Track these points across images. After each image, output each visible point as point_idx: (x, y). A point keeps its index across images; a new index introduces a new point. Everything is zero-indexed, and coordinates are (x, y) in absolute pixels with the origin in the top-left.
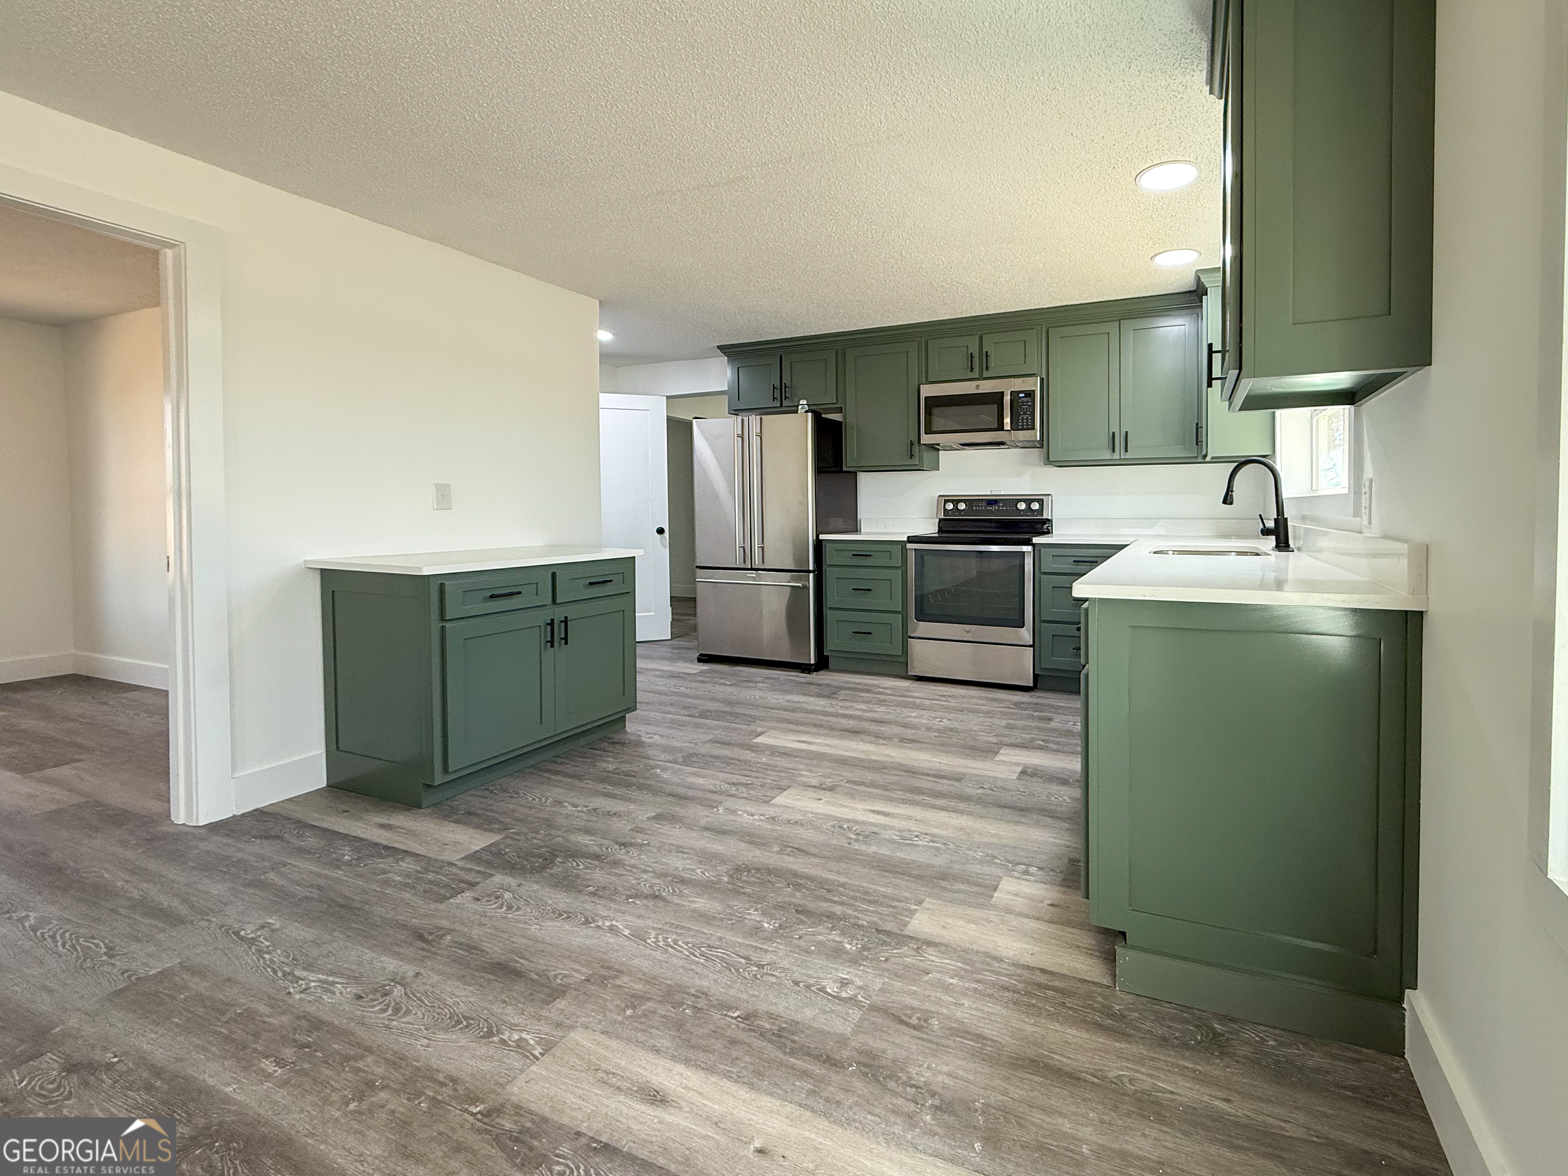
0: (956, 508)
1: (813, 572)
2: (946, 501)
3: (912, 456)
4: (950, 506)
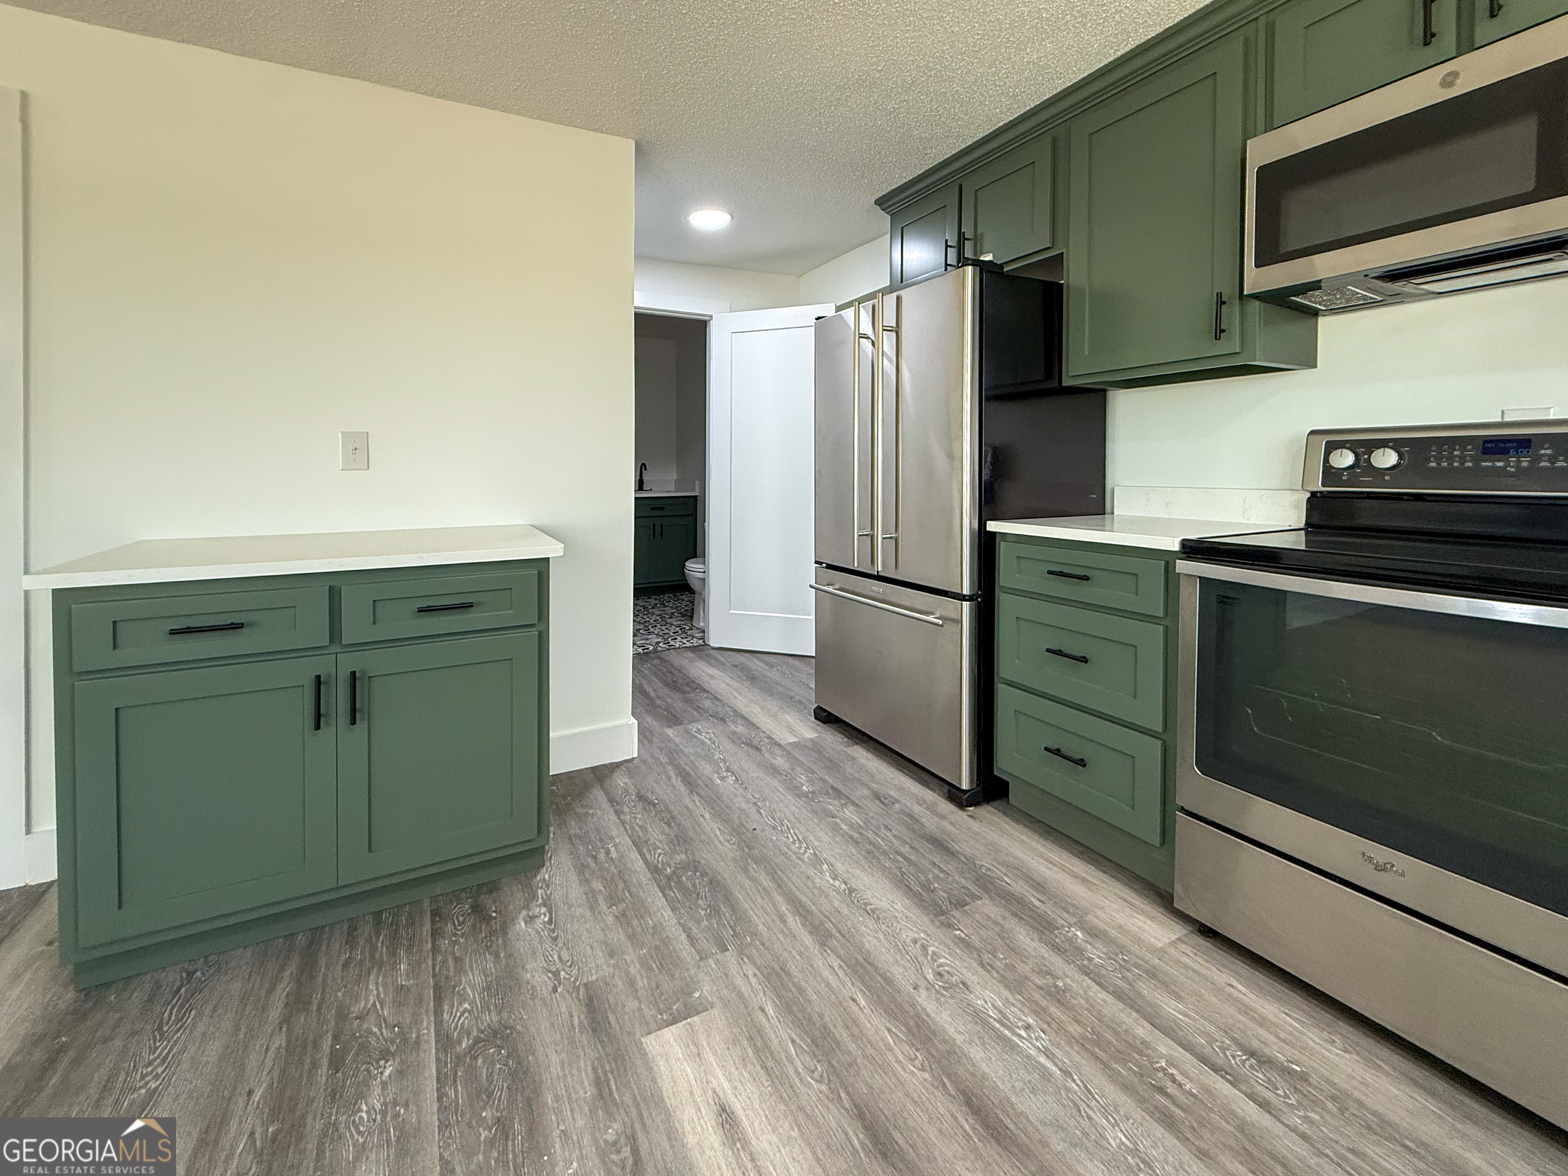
0: (1363, 466)
1: (970, 598)
2: (1331, 447)
3: (1219, 332)
4: (1344, 459)
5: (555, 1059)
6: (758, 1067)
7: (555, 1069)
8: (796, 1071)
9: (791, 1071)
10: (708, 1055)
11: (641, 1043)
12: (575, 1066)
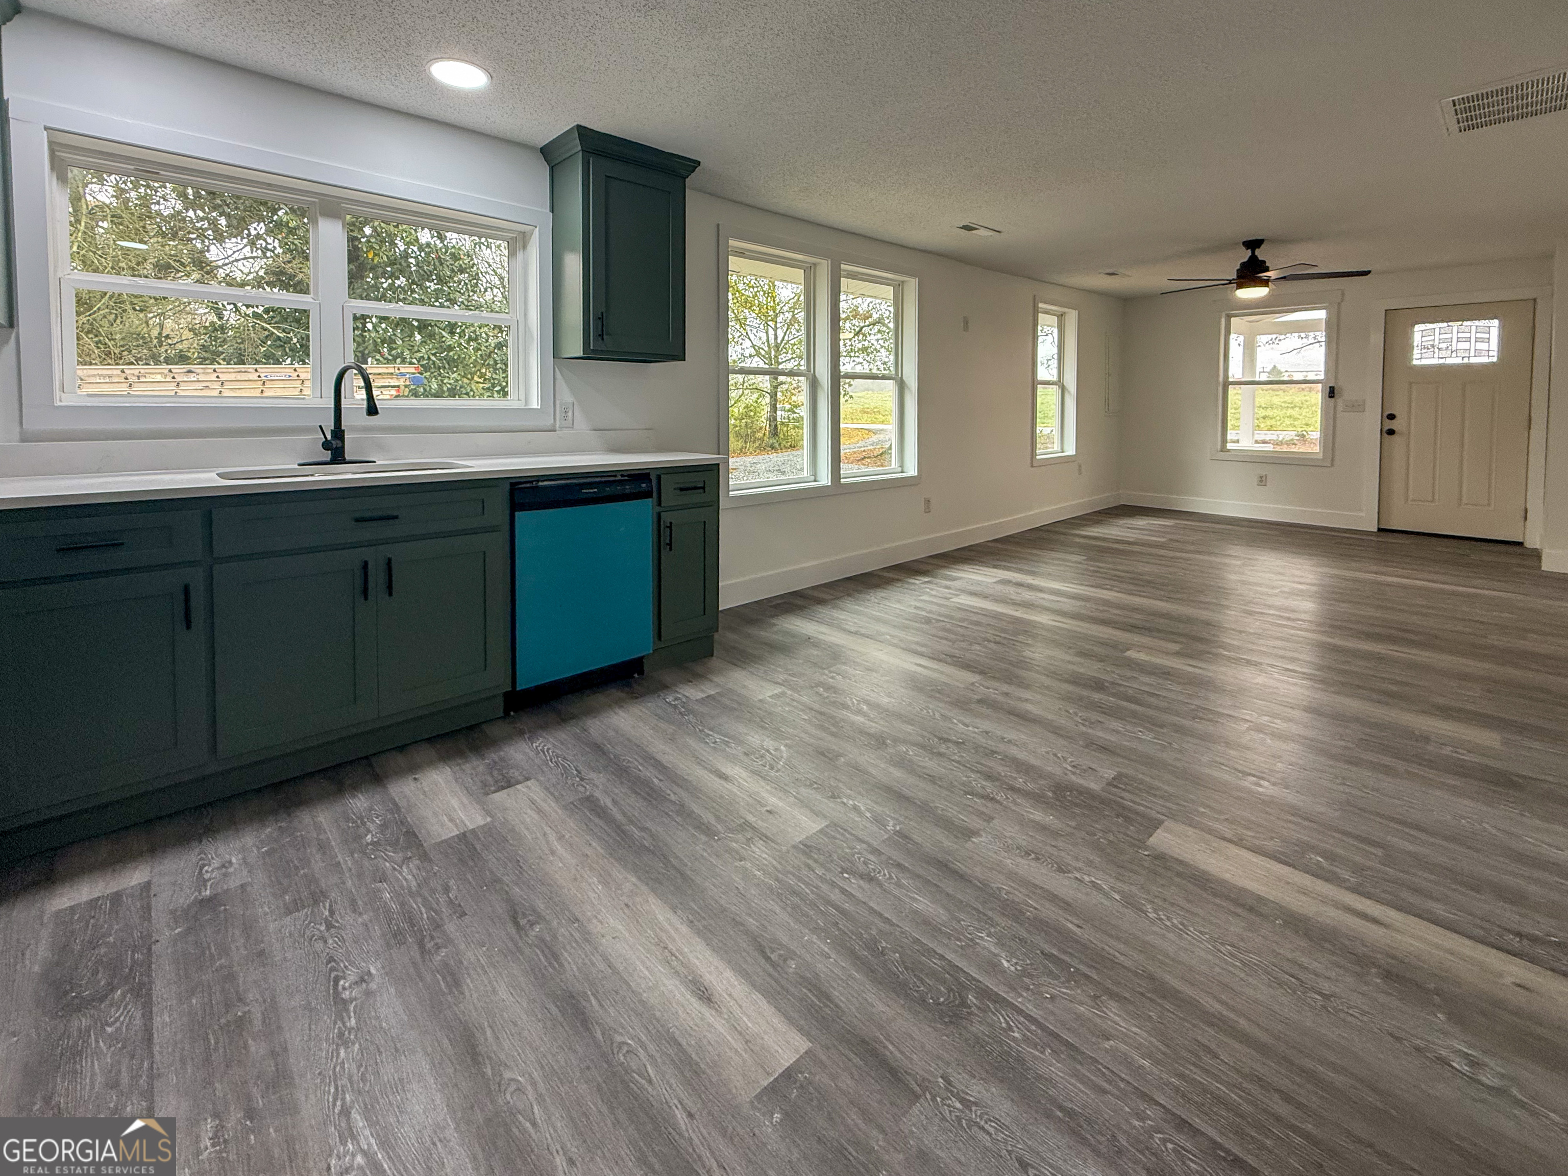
5: (881, 1007)
6: (684, 1043)
7: (871, 997)
8: (645, 1049)
9: (651, 1047)
10: (739, 1046)
11: (810, 1041)
12: (857, 1005)
